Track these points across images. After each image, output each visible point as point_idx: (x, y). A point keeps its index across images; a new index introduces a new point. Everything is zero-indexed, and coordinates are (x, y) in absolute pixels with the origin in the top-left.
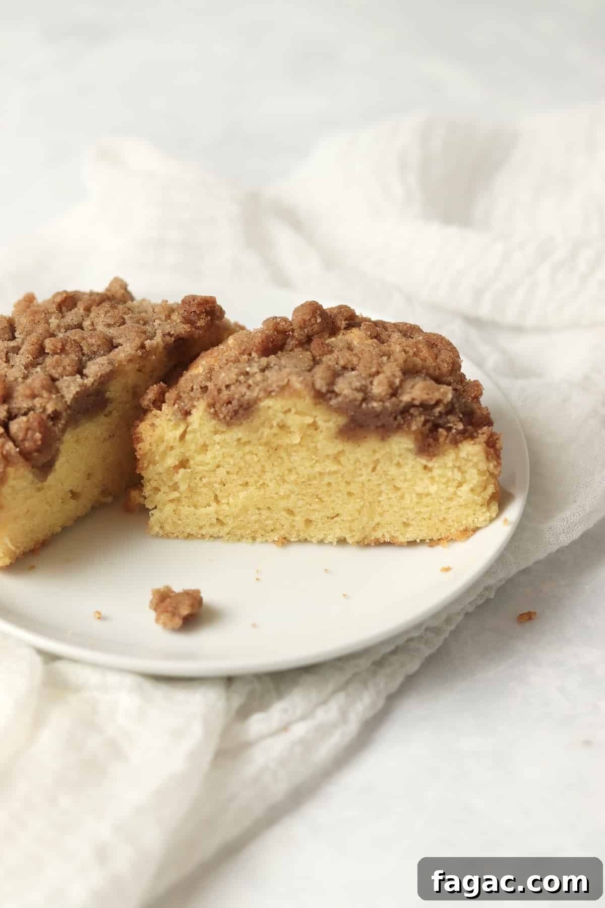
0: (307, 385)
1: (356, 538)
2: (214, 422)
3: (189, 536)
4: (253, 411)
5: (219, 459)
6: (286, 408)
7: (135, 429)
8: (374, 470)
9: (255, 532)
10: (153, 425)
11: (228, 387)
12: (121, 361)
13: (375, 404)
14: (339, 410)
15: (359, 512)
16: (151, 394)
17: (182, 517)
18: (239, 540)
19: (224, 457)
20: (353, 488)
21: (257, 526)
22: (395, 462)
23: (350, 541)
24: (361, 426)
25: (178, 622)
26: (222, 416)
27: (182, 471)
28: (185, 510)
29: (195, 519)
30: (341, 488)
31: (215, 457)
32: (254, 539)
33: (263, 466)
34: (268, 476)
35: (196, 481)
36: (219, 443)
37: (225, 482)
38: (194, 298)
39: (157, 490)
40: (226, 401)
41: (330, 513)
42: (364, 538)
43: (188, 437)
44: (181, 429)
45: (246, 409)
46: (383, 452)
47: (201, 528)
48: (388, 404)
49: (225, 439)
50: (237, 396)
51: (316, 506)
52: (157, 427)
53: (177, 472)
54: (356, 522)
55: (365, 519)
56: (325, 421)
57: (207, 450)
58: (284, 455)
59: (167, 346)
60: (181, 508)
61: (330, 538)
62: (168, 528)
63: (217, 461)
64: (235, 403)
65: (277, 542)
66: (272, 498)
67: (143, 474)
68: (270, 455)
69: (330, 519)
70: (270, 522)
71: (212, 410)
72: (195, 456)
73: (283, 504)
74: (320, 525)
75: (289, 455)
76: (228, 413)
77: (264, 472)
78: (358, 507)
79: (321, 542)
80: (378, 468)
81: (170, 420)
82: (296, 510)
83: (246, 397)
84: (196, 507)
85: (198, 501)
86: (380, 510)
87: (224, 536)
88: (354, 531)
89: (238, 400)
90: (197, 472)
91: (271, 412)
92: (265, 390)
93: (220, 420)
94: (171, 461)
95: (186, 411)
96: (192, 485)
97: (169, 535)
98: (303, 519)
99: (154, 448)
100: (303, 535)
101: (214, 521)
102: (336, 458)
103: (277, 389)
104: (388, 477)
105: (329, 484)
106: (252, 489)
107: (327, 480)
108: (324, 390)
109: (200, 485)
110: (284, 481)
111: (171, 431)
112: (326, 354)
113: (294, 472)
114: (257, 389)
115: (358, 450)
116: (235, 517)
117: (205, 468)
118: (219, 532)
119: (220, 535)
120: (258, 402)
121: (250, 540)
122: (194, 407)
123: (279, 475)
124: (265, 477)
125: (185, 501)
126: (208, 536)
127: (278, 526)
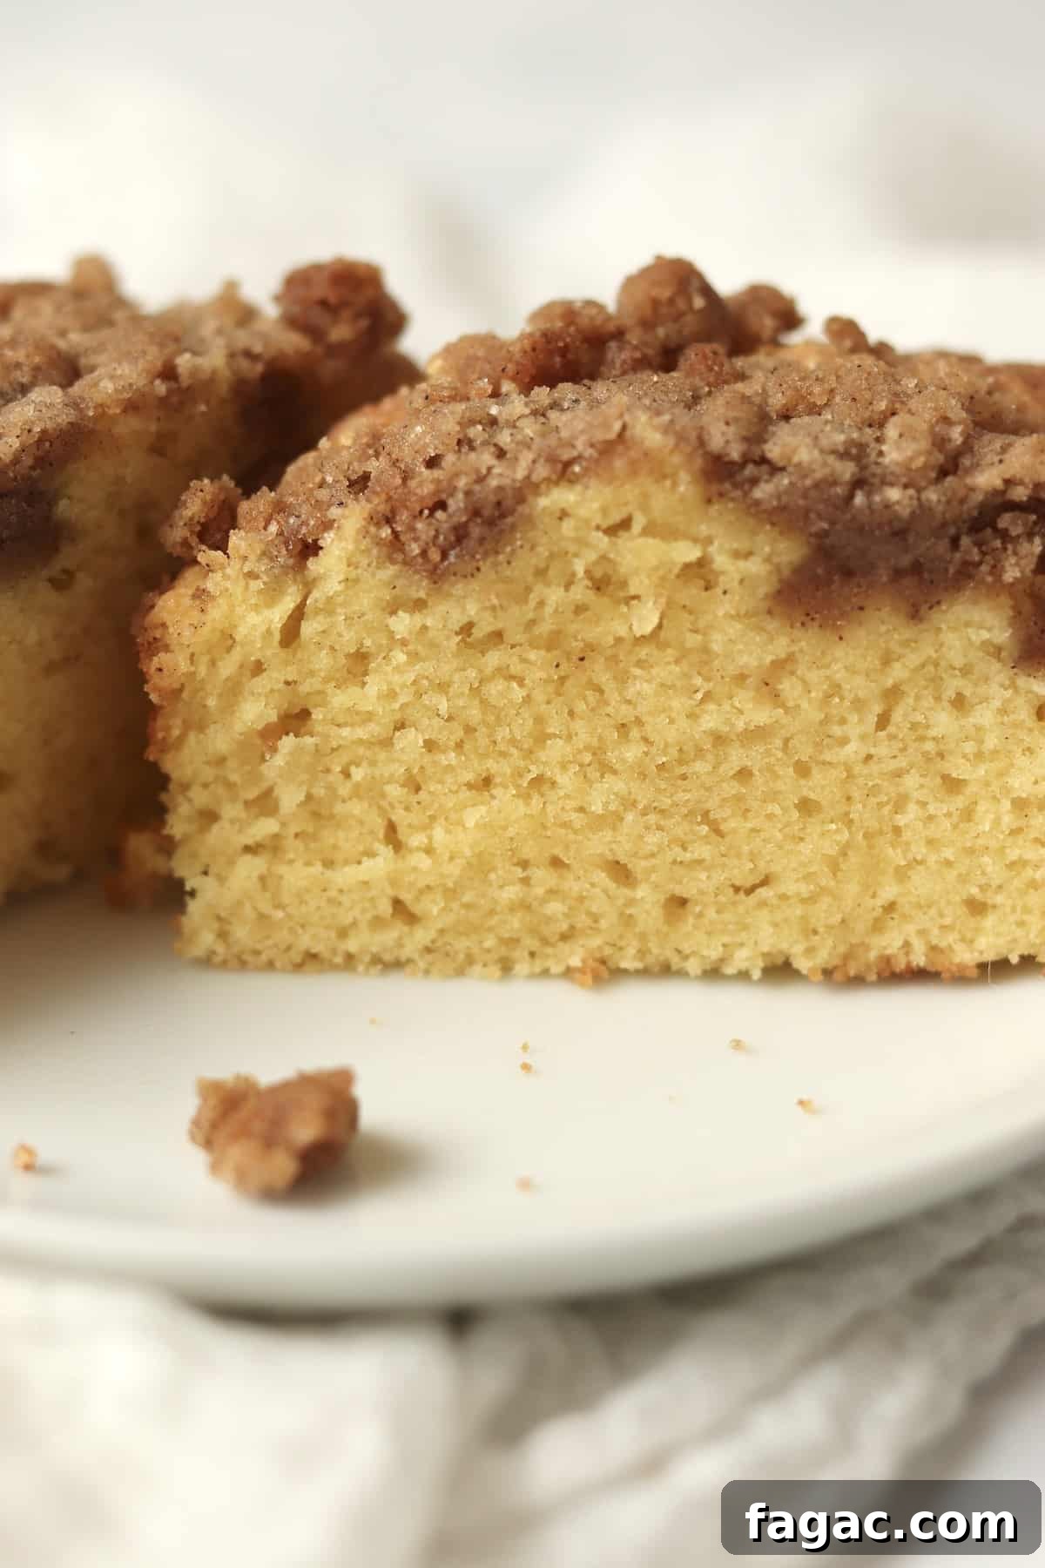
0: (681, 438)
1: (823, 957)
2: (391, 570)
3: (310, 961)
4: (513, 527)
5: (403, 699)
6: (616, 517)
7: (144, 616)
8: (883, 721)
9: (513, 942)
10: (200, 594)
11: (432, 463)
12: (101, 405)
13: (894, 494)
14: (781, 516)
15: (835, 868)
16: (197, 501)
17: (286, 899)
18: (460, 972)
19: (419, 695)
20: (821, 786)
21: (516, 922)
22: (950, 693)
23: (802, 964)
24: (848, 573)
25: (283, 1166)
26: (415, 549)
27: (287, 743)
28: (297, 874)
29: (323, 904)
30: (780, 786)
31: (392, 695)
32: (506, 967)
33: (539, 720)
34: (556, 750)
35: (331, 778)
36: (404, 643)
37: (419, 779)
38: (317, 268)
39: (209, 817)
40: (430, 504)
41: (742, 873)
42: (847, 957)
43: (308, 628)
44: (288, 603)
45: (491, 523)
46: (913, 659)
47: (343, 933)
48: (932, 495)
49: (425, 628)
50: (462, 483)
51: (703, 851)
52: (213, 598)
53: (274, 750)
54: (825, 901)
55: (852, 889)
56: (737, 555)
57: (365, 673)
58: (604, 678)
59: (240, 386)
60: (282, 869)
61: (742, 958)
62: (242, 933)
63: (397, 706)
64: (456, 503)
65: (582, 971)
66: (566, 825)
67: (169, 765)
68: (562, 679)
69: (742, 893)
70: (555, 907)
71: (386, 532)
72: (329, 691)
73: (599, 844)
74: (711, 913)
75: (623, 679)
76: (436, 537)
77: (542, 738)
78: (833, 851)
79: (713, 973)
80: (897, 716)
81: (252, 575)
82: (638, 866)
83: (494, 482)
84: (329, 864)
85: (335, 847)
86: (897, 857)
87: (416, 956)
88: (815, 932)
89: (468, 493)
90: (333, 750)
91: (567, 527)
92: (552, 459)
93: (406, 563)
94: (255, 711)
95: (304, 541)
96: (319, 791)
97: (247, 957)
98: (662, 898)
99: (202, 670)
100: (659, 951)
101: (385, 908)
102: (768, 685)
103: (589, 452)
104: (929, 746)
105: (744, 774)
106: (503, 797)
107: (737, 757)
108: (735, 454)
109: (344, 790)
110: (606, 769)
111: (256, 608)
112: (726, 382)
113: (635, 733)
114: (526, 458)
115: (839, 651)
116: (451, 893)
117: (361, 733)
118: (400, 944)
119: (403, 956)
120: (530, 498)
121: (495, 971)
122: (327, 525)
123: (587, 748)
124: (542, 755)
125: (293, 848)
126: (367, 959)
127: (582, 921)
